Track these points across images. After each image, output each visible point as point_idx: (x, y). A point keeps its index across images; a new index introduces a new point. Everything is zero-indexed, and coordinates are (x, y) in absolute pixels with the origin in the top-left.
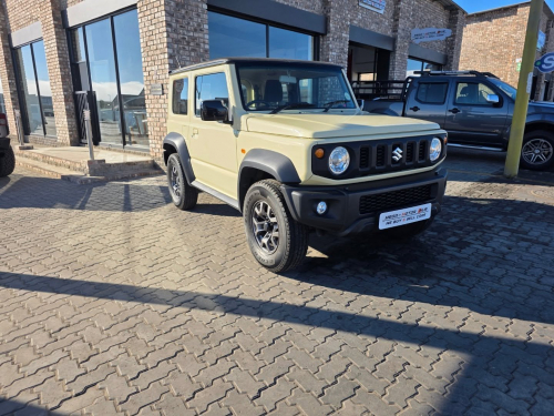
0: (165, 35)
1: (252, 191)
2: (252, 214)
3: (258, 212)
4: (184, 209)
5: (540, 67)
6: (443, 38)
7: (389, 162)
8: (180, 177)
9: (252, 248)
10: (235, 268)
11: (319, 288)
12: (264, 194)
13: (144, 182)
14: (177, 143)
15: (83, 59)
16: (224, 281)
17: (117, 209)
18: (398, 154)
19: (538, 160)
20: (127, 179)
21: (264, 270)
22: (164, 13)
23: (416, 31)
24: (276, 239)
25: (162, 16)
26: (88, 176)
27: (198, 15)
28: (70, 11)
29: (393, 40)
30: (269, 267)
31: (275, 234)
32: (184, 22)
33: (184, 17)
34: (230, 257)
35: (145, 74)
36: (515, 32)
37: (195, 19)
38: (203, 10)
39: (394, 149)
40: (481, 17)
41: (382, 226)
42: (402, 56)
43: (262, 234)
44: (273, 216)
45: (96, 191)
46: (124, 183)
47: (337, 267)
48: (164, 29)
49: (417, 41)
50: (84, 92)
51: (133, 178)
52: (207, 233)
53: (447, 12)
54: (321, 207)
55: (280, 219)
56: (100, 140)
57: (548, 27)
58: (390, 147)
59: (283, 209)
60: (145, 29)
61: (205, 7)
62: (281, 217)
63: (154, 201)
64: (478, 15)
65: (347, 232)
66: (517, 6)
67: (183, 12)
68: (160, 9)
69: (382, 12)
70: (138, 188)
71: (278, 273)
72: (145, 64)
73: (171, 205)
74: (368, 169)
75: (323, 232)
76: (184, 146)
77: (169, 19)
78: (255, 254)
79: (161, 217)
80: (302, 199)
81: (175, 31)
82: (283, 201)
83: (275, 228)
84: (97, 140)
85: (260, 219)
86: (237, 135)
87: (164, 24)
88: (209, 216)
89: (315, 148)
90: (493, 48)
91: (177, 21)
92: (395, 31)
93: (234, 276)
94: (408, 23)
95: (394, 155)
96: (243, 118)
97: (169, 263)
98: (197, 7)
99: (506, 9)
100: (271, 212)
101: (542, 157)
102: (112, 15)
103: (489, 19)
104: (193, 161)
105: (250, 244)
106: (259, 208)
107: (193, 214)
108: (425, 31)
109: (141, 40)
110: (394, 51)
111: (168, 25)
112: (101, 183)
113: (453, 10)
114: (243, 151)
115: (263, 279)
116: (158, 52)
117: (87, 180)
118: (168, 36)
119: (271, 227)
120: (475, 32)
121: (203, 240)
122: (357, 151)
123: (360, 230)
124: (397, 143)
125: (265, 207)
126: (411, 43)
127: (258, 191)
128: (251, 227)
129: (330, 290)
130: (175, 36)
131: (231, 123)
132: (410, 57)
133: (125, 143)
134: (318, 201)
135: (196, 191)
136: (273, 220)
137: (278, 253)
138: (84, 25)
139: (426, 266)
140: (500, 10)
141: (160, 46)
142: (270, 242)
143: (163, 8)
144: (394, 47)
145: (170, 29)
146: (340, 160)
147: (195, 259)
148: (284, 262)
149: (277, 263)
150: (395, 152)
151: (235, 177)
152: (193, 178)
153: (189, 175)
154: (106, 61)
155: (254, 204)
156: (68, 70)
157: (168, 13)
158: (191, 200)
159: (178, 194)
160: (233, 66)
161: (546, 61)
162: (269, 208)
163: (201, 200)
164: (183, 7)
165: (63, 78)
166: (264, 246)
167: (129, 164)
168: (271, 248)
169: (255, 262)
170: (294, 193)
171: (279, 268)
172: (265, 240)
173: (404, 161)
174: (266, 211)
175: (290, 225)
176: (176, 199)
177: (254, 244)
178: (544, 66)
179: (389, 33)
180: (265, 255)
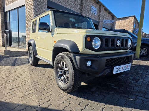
0: (33, 12)
1: (58, 57)
2: (57, 66)
3: (60, 66)
4: (33, 66)
5: (135, 32)
6: (112, 22)
7: (116, 46)
8: (32, 54)
9: (57, 81)
10: (49, 90)
11: (87, 101)
12: (63, 58)
13: (23, 57)
14: (32, 42)
15: (8, 21)
16: (43, 97)
17: (9, 66)
18: (119, 43)
19: (143, 54)
20: (17, 56)
21: (62, 91)
22: (33, 6)
23: (105, 20)
24: (68, 77)
25: (33, 7)
26: (4, 55)
27: (44, 8)
28: (6, 7)
29: (99, 22)
30: (64, 90)
31: (67, 75)
32: (40, 10)
33: (39, 8)
34: (47, 85)
35: (26, 24)
36: (128, 23)
37: (43, 9)
38: (46, 7)
39: (117, 41)
40: (120, 19)
41: (115, 72)
42: (101, 26)
43: (61, 75)
44: (66, 67)
45: (5, 60)
46: (16, 57)
47: (93, 90)
48: (33, 11)
49: (105, 23)
50: (8, 30)
51: (19, 56)
52: (40, 74)
53: (112, 17)
54: (89, 63)
55: (70, 69)
56: (12, 45)
57: (136, 23)
58: (116, 40)
59: (71, 64)
60: (27, 11)
61: (47, 6)
62: (70, 68)
63: (23, 63)
64: (119, 19)
65: (100, 75)
66: (128, 17)
67: (39, 7)
68: (32, 5)
69: (96, 15)
70: (20, 59)
71: (68, 93)
72: (26, 22)
73: (29, 64)
74: (107, 48)
75: (88, 74)
76: (34, 43)
77: (35, 8)
78: (58, 84)
79: (24, 68)
80: (81, 59)
81: (37, 12)
82: (71, 60)
83: (67, 72)
84: (10, 45)
85: (61, 69)
86: (53, 36)
87: (33, 9)
88: (42, 68)
89: (87, 37)
90: (123, 27)
91: (37, 9)
92: (99, 20)
93: (48, 94)
94: (103, 18)
95: (117, 43)
96: (55, 29)
97: (20, 87)
98: (44, 6)
99: (126, 18)
100: (66, 66)
101: (144, 53)
102: (18, 8)
103: (122, 20)
104: (37, 48)
105: (56, 79)
106: (60, 64)
107: (36, 67)
108: (107, 20)
109: (26, 14)
110: (99, 25)
111: (34, 10)
112: (8, 57)
113: (113, 17)
114: (55, 41)
115: (61, 96)
116: (31, 18)
117: (3, 56)
118: (34, 13)
119: (65, 72)
120: (118, 23)
121: (38, 77)
122: (104, 40)
123: (106, 74)
124: (118, 38)
125: (63, 64)
126: (103, 23)
127: (60, 57)
128: (57, 72)
129: (92, 102)
130: (36, 13)
131: (51, 32)
132: (103, 27)
133: (19, 46)
134: (88, 61)
135: (38, 59)
136: (66, 69)
137: (68, 84)
138: (9, 11)
139: (128, 89)
140: (124, 18)
141: (32, 16)
142: (64, 79)
143: (33, 5)
144: (99, 24)
145: (35, 11)
146: (97, 43)
147: (32, 86)
148: (71, 88)
149: (68, 89)
150: (118, 42)
151: (51, 52)
152: (37, 54)
153: (35, 53)
154: (15, 21)
155: (59, 62)
156: (4, 24)
157: (34, 6)
158: (36, 62)
159: (31, 60)
160: (53, 11)
161: (136, 30)
162: (65, 64)
163: (40, 63)
164: (39, 5)
165: (2, 26)
166: (62, 80)
167: (19, 51)
168: (65, 82)
169: (58, 87)
170: (77, 57)
171: (69, 91)
172: (62, 78)
173: (120, 46)
174: (63, 65)
175: (74, 71)
176: (31, 62)
177: (58, 80)
178: (136, 32)
179: (98, 20)
180: (62, 84)
